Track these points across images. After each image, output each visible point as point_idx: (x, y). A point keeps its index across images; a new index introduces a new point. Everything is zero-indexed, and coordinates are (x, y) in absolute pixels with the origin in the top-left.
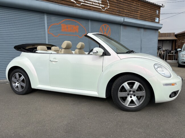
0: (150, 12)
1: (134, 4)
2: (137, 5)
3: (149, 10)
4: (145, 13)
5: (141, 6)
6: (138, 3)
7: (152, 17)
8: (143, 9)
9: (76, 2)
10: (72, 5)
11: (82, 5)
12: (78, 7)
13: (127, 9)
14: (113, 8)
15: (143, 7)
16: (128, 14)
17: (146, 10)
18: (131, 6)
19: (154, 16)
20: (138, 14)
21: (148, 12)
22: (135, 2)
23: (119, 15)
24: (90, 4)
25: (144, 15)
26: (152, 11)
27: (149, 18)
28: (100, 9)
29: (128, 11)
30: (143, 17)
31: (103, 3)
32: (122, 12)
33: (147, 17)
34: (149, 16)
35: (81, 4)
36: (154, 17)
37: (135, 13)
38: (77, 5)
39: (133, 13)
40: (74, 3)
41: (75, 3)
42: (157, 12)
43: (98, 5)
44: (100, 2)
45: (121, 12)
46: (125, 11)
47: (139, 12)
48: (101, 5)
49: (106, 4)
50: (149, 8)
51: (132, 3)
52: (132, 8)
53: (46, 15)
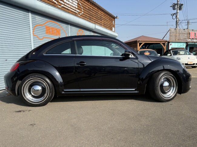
0: (109, 22)
2: (101, 14)
3: (108, 20)
5: (103, 15)
6: (102, 12)
8: (105, 18)
11: (62, 7)
12: (60, 9)
13: (95, 16)
14: (86, 14)
15: (105, 16)
16: (96, 21)
17: (107, 19)
18: (98, 14)
19: (112, 25)
20: (102, 22)
22: (100, 11)
23: (90, 22)
24: (69, 7)
26: (111, 21)
27: (109, 27)
29: (96, 19)
30: (105, 25)
31: (79, 8)
32: (92, 19)
34: (109, 25)
35: (62, 6)
36: (111, 27)
37: (101, 21)
38: (58, 7)
39: (99, 21)
41: (57, 4)
43: (75, 9)
44: (77, 7)
46: (94, 18)
47: (103, 21)
48: (77, 10)
49: (80, 9)
50: (108, 18)
51: (98, 12)
52: (98, 16)
53: (31, 14)
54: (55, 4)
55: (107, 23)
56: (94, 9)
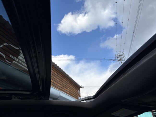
0: (75, 91)
1: (65, 80)
2: (67, 82)
3: (74, 89)
4: (72, 91)
5: (69, 84)
6: (67, 80)
7: (76, 95)
8: (71, 86)
9: (5, 57)
13: (60, 83)
16: (61, 88)
18: (63, 81)
21: (74, 90)
22: (65, 79)
25: (72, 93)
26: (76, 90)
29: (61, 86)
30: (71, 94)
33: (74, 95)
34: (75, 94)
35: (13, 62)
36: (77, 96)
37: (66, 89)
39: (64, 88)
40: (2, 57)
42: (79, 91)
45: (55, 85)
46: (59, 85)
47: (68, 89)
50: (74, 87)
51: (63, 79)
52: (64, 83)
55: (73, 92)
56: (59, 76)
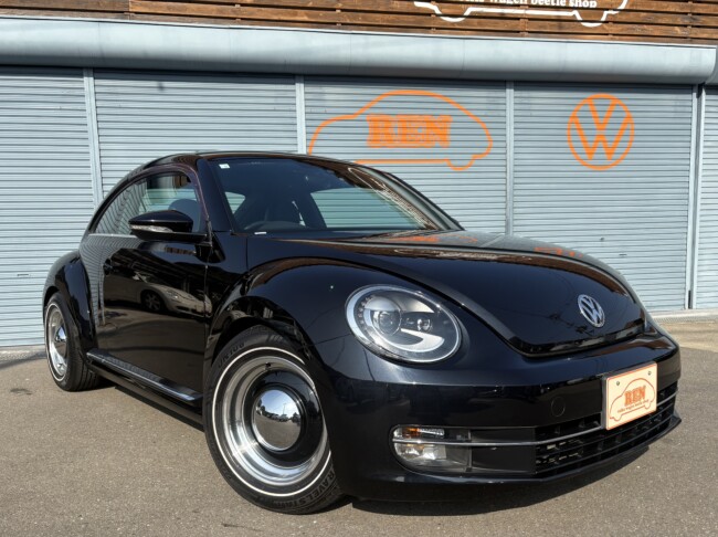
9: (440, 9)
10: (419, 24)
11: (472, 16)
12: (452, 28)
23: (693, 40)
24: (517, 6)
28: (573, 20)
35: (467, 13)
38: (446, 23)
40: (430, 15)
41: (438, 12)
43: (563, 3)
45: (703, 19)
53: (302, 85)
54: (429, 14)
